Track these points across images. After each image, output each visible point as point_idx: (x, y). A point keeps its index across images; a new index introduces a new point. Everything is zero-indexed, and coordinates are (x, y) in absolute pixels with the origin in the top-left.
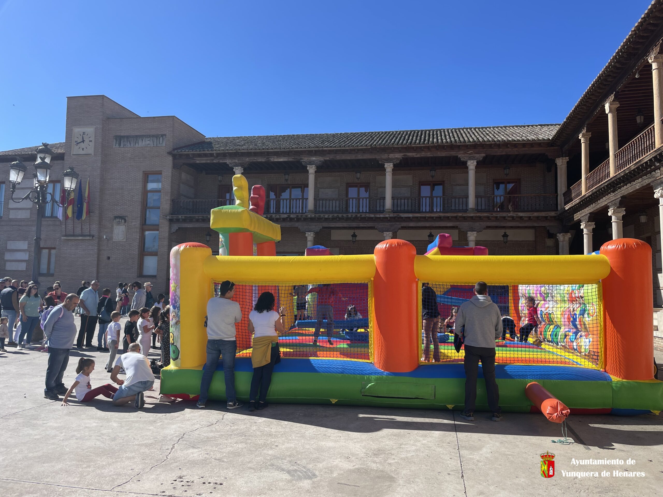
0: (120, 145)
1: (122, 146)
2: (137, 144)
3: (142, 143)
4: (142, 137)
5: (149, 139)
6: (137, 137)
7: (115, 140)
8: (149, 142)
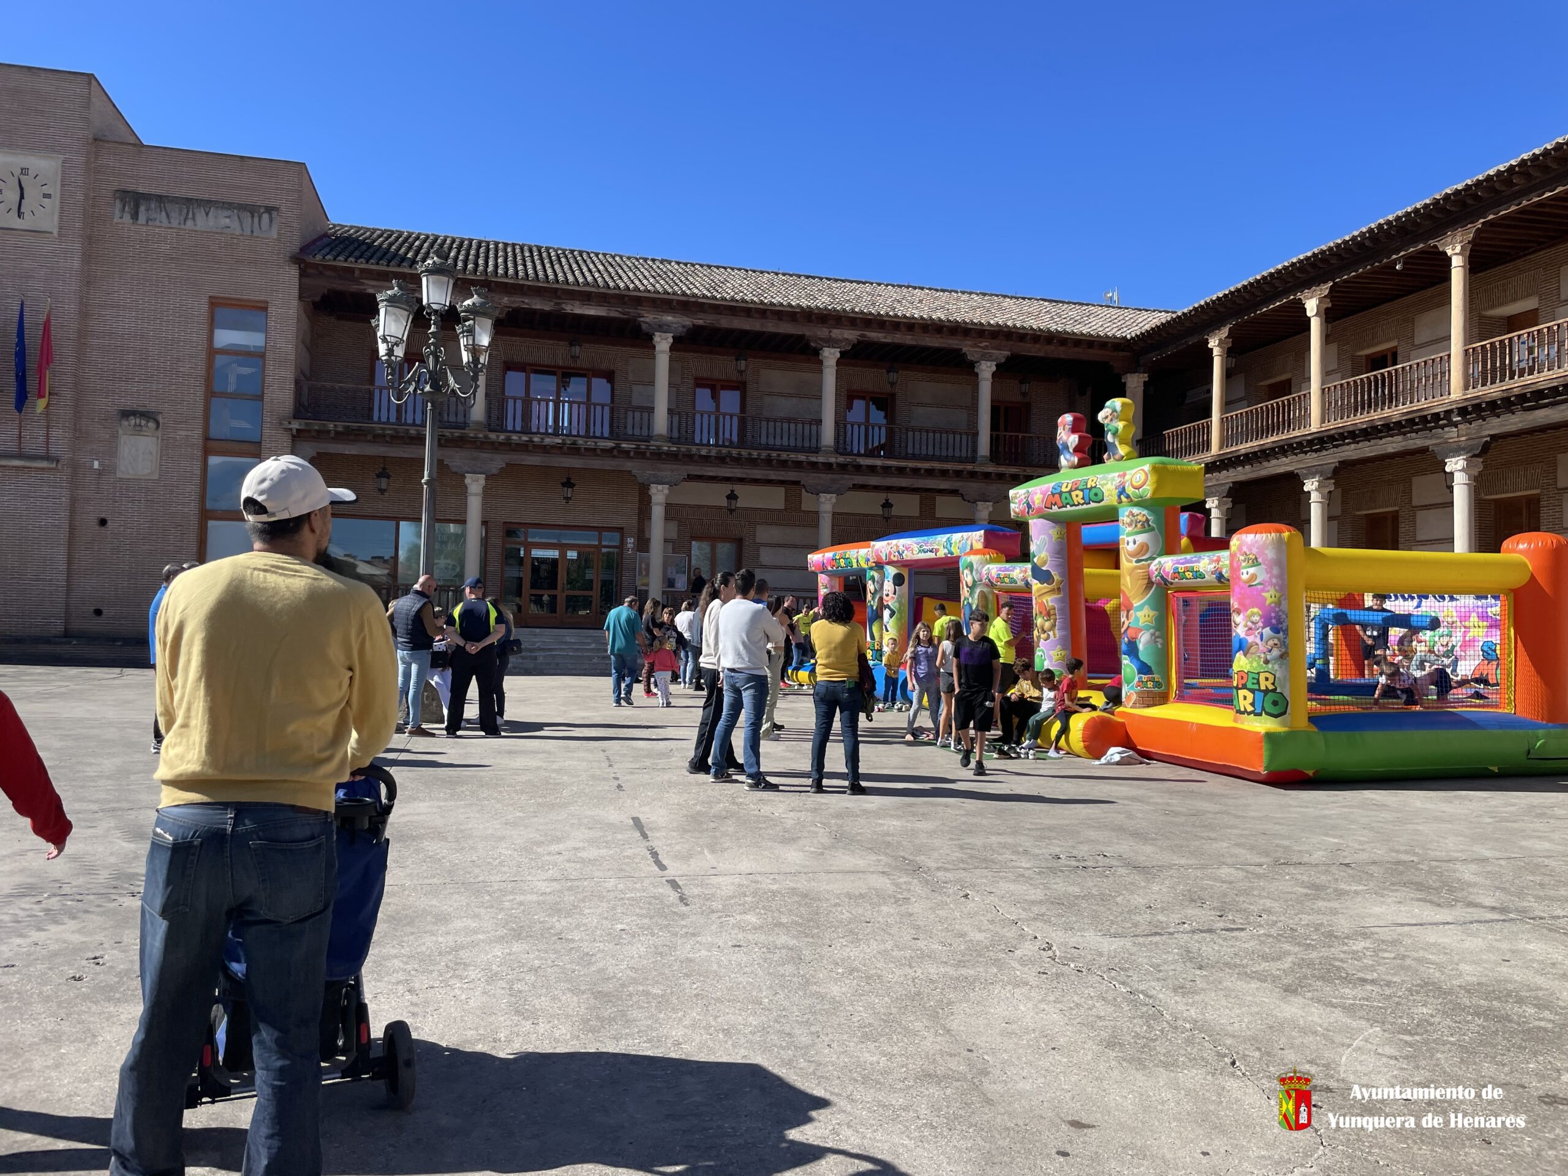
0: (135, 216)
1: (142, 218)
2: (190, 223)
3: (205, 222)
4: (207, 204)
5: (229, 213)
6: (189, 203)
7: (118, 205)
8: (227, 220)
